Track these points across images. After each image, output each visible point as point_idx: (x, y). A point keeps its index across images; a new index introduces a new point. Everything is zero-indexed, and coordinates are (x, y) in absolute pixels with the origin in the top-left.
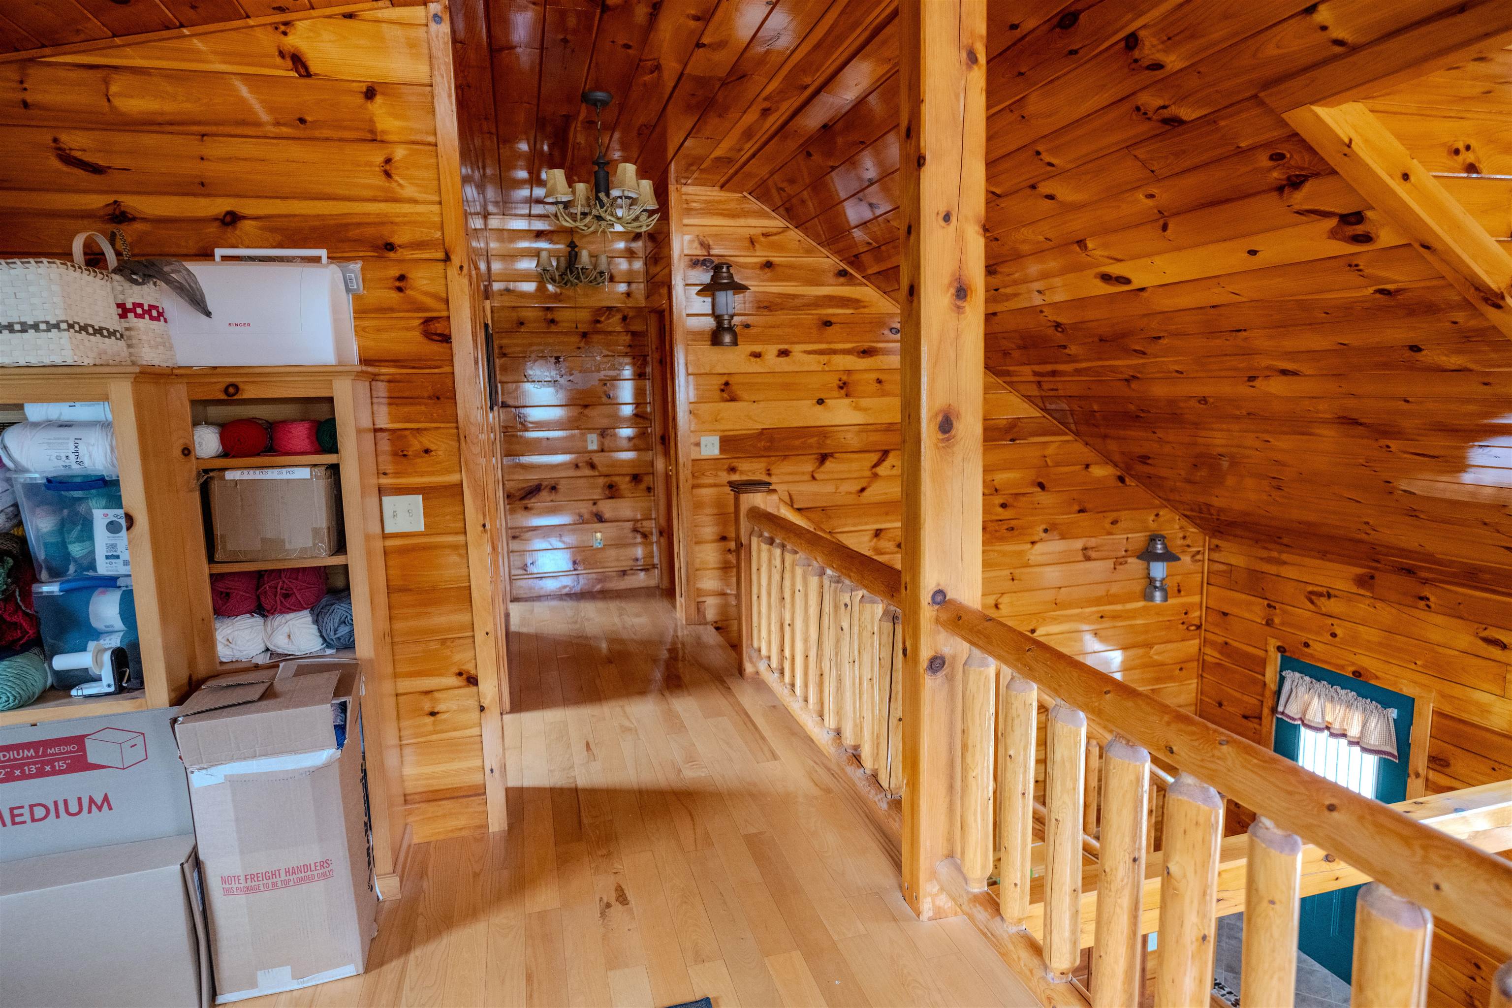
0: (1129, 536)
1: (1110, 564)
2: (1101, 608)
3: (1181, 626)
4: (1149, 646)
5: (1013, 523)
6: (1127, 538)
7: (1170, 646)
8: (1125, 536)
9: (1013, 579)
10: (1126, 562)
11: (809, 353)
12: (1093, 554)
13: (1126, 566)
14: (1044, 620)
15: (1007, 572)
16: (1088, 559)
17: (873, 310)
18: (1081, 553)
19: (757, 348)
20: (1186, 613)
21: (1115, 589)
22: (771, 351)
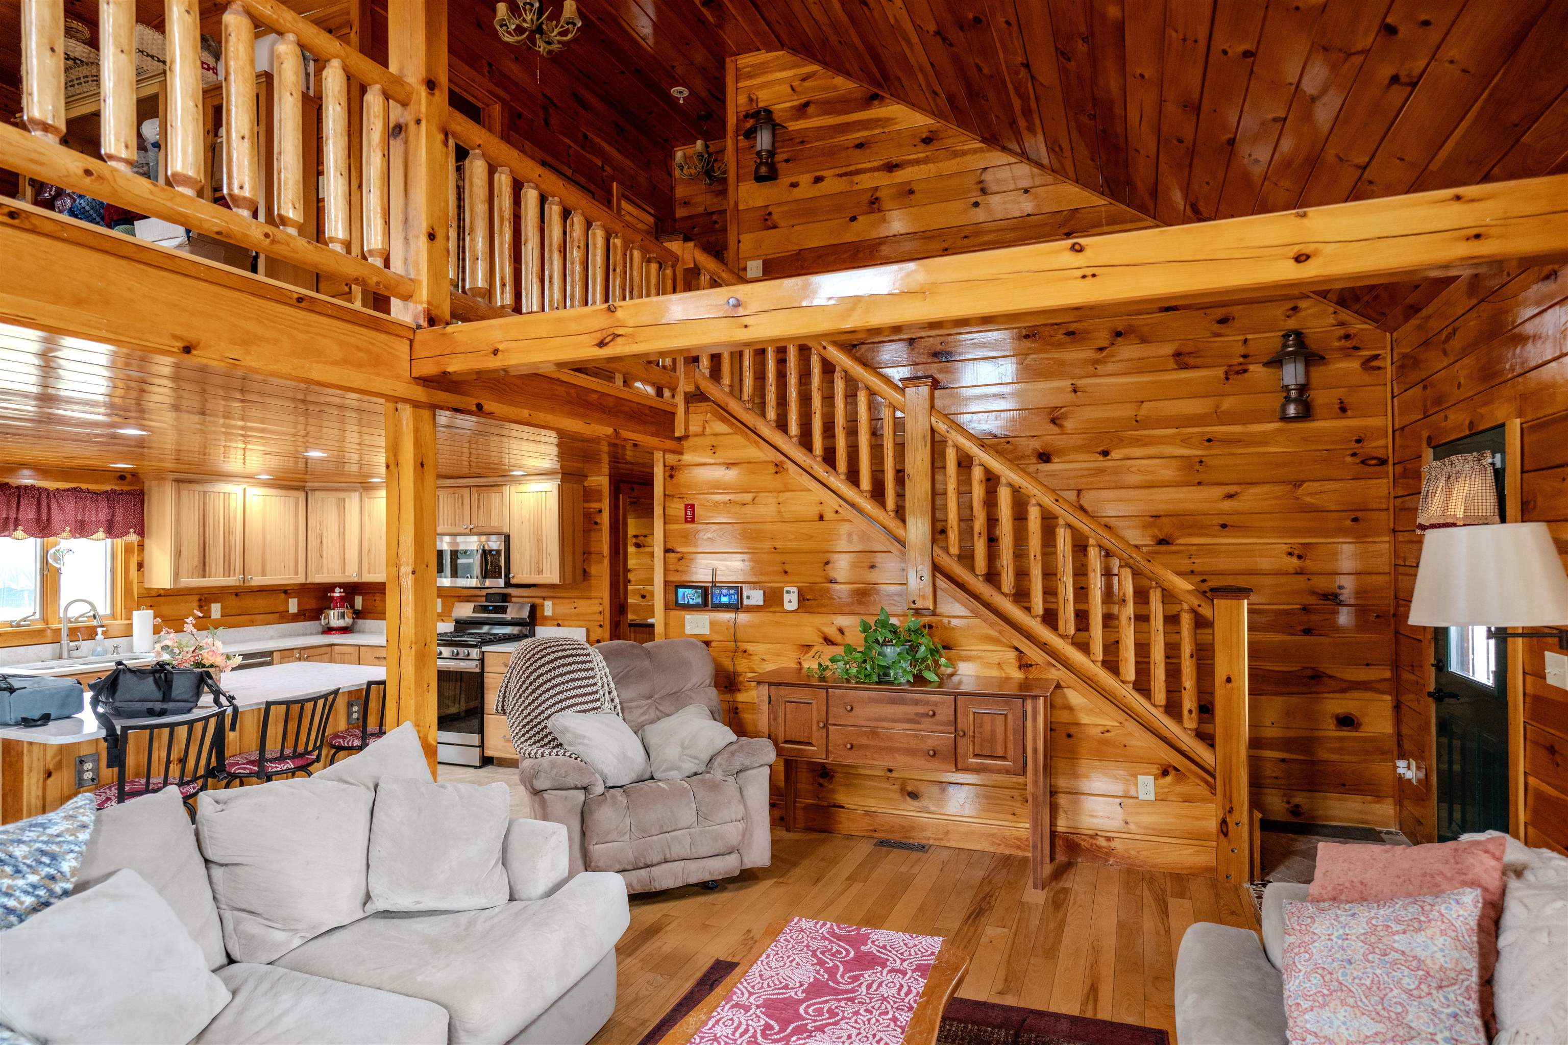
0: (1249, 337)
1: (1220, 372)
2: (1209, 429)
3: (1349, 459)
4: (1298, 484)
5: (1073, 327)
6: (1246, 341)
7: (1329, 486)
8: (1242, 338)
9: (1075, 391)
10: (1245, 371)
11: (840, 175)
12: (1192, 361)
13: (1246, 375)
14: (1121, 440)
15: (1068, 382)
16: (1184, 367)
17: (903, 126)
18: (1171, 360)
19: (794, 179)
20: (1358, 441)
21: (1228, 404)
22: (805, 179)
